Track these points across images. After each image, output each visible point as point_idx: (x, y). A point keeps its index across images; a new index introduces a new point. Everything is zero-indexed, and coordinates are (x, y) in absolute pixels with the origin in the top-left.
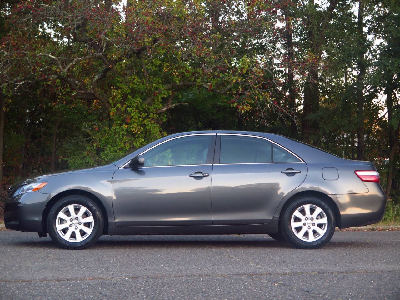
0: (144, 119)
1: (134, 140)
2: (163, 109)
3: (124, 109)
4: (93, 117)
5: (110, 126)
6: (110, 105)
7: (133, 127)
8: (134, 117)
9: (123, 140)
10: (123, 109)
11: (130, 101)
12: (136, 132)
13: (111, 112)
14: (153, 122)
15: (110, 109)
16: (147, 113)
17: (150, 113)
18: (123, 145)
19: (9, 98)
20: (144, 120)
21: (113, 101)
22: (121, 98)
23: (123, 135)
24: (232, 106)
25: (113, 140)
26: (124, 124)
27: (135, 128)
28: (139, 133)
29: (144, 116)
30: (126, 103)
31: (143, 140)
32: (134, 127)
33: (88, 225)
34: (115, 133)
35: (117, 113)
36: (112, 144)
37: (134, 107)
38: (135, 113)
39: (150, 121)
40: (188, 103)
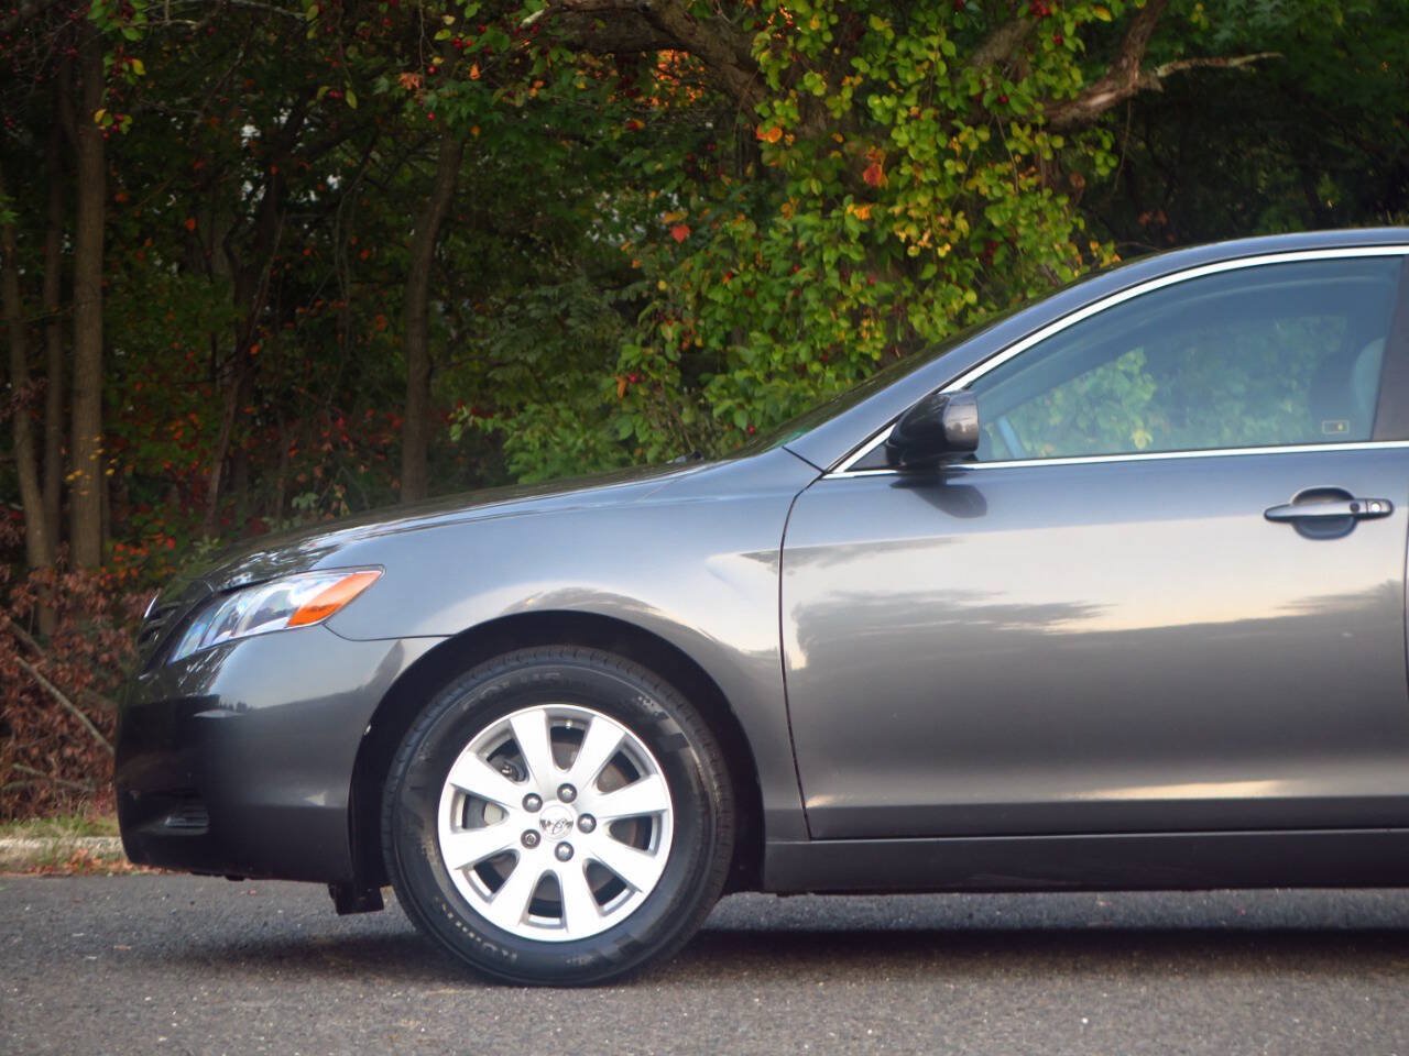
0: (974, 162)
1: (914, 299)
2: (1090, 96)
3: (847, 107)
4: (655, 158)
5: (761, 213)
6: (761, 79)
7: (905, 214)
8: (912, 153)
9: (841, 297)
10: (841, 103)
11: (883, 53)
12: (924, 250)
13: (768, 126)
14: (1032, 181)
15: (758, 109)
16: (994, 127)
17: (1007, 127)
18: (842, 330)
19: (131, 50)
20: (970, 174)
21: (776, 56)
22: (828, 37)
23: (843, 265)
25: (782, 301)
26: (848, 198)
27: (919, 222)
28: (942, 253)
29: (974, 146)
30: (859, 64)
31: (971, 297)
32: (911, 219)
33: (636, 831)
34: (795, 256)
35: (806, 128)
36: (777, 323)
37: (907, 89)
38: (918, 131)
39: (1009, 178)
40: (1252, 57)
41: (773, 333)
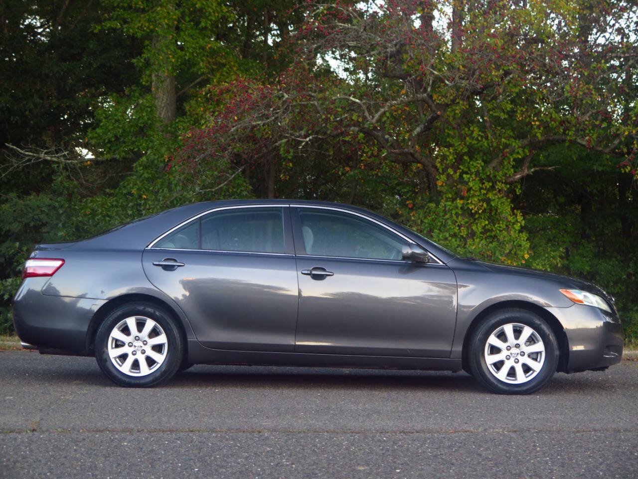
0: (488, 190)
1: (473, 222)
2: (515, 175)
3: (458, 177)
4: (405, 188)
5: (438, 203)
6: (438, 170)
7: (471, 203)
8: (474, 188)
9: (457, 222)
10: (456, 177)
11: (467, 164)
12: (476, 211)
13: (439, 181)
14: (501, 195)
15: (437, 177)
16: (493, 182)
17: (496, 182)
18: (456, 230)
19: (290, 161)
20: (487, 194)
21: (442, 165)
22: (454, 161)
23: (457, 215)
24: (623, 172)
25: (442, 222)
26: (458, 199)
27: (475, 204)
28: (480, 212)
29: (488, 187)
30: (461, 167)
31: (487, 222)
32: (473, 204)
34: (445, 212)
35: (448, 182)
36: (440, 228)
37: (472, 173)
38: (475, 183)
39: (496, 194)
40: (554, 167)
41: (439, 230)
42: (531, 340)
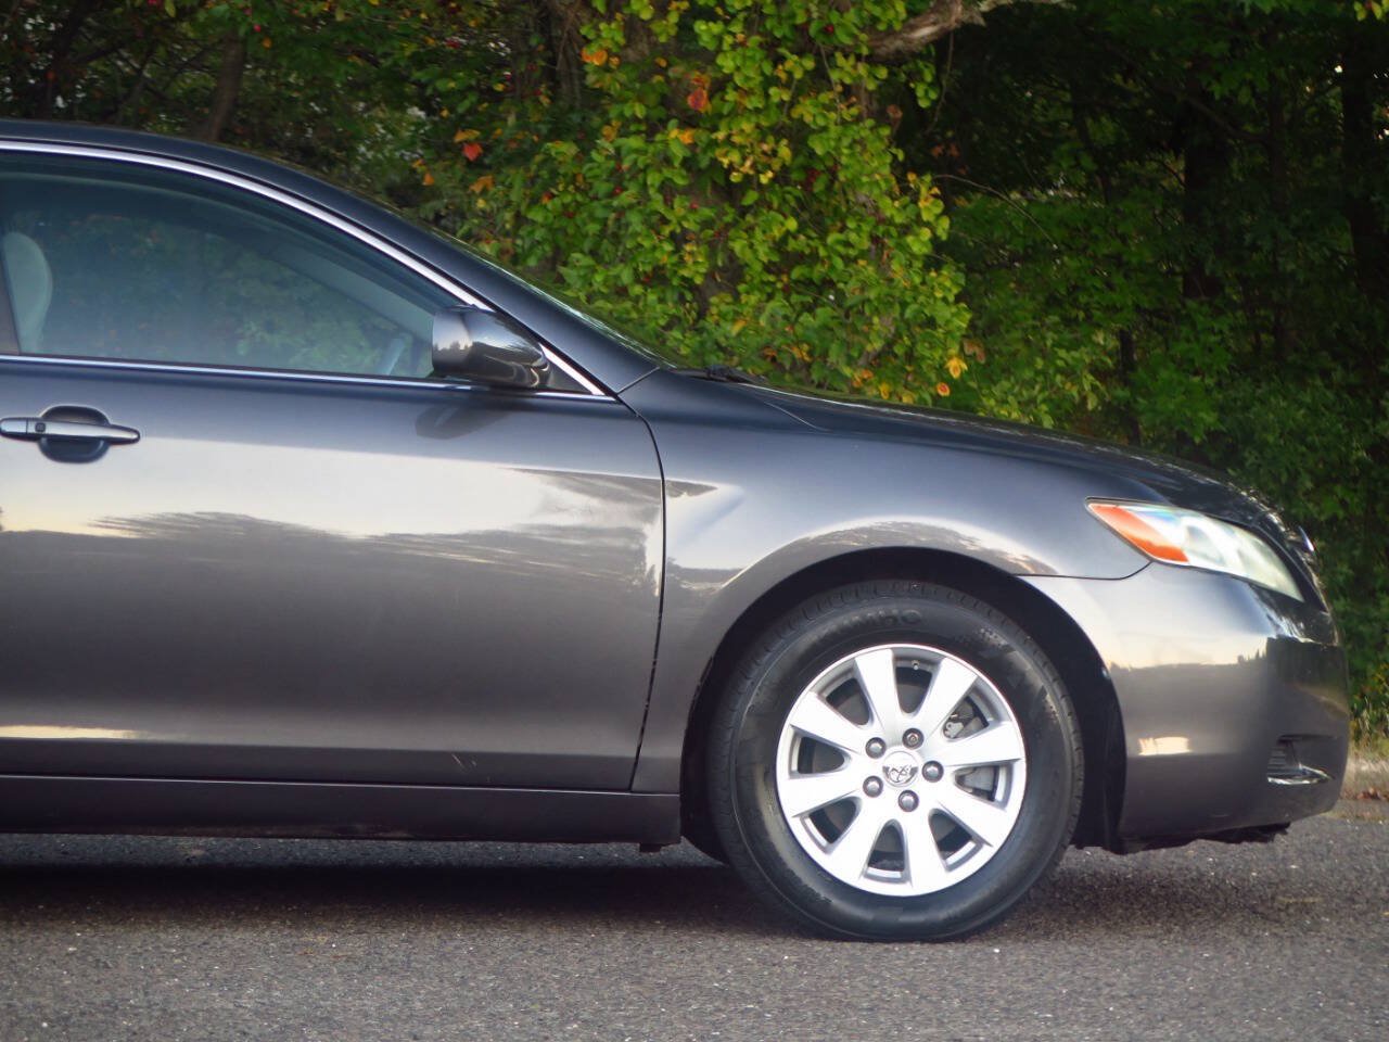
0: (800, 90)
1: (735, 224)
2: (913, 28)
3: (673, 31)
5: (586, 141)
7: (728, 139)
8: (738, 80)
9: (665, 221)
10: (666, 29)
12: (746, 177)
13: (594, 48)
14: (854, 111)
15: (584, 31)
16: (818, 55)
17: (831, 56)
18: (664, 254)
20: (793, 104)
23: (668, 190)
24: (1361, 16)
25: (604, 222)
26: (673, 122)
27: (741, 147)
28: (764, 179)
29: (798, 75)
31: (792, 224)
32: (733, 145)
34: (618, 180)
35: (630, 52)
36: (598, 244)
37: (733, 16)
38: (744, 57)
39: (829, 108)
41: (593, 253)
42: (971, 715)
